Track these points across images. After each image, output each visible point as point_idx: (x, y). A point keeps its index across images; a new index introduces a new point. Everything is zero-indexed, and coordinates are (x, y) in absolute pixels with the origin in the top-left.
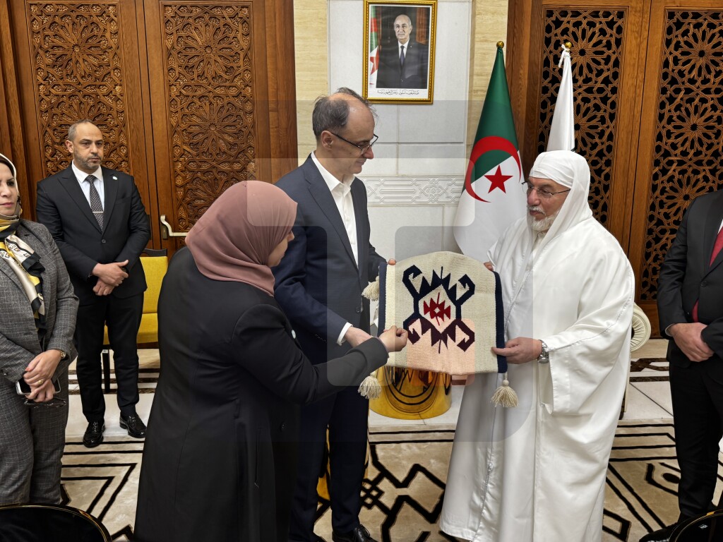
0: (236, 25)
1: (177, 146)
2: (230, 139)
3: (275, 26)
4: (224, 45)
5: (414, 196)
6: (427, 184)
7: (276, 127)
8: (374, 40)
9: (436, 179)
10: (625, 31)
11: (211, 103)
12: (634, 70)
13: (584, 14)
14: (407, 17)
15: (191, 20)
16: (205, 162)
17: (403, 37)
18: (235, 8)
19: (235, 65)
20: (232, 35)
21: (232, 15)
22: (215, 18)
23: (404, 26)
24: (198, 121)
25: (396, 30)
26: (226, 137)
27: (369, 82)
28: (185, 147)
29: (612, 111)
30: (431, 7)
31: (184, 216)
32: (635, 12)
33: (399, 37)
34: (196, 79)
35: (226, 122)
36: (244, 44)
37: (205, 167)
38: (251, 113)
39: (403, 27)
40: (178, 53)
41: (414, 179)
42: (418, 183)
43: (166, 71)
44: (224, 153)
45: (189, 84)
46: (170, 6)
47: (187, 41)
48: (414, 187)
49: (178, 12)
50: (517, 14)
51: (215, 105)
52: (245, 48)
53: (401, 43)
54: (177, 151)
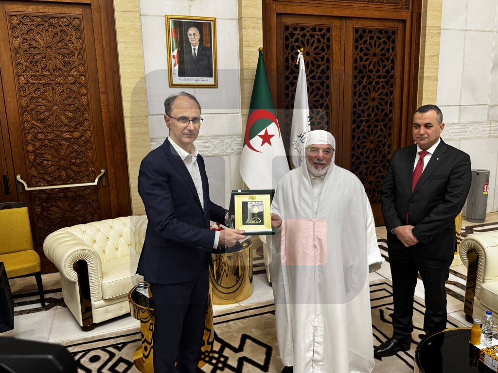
0: (69, 31)
1: (27, 121)
2: (70, 115)
3: (102, 33)
4: (61, 46)
5: (210, 150)
6: (218, 141)
7: (106, 105)
8: (174, 44)
9: (224, 138)
10: (331, 40)
11: (53, 89)
12: (338, 64)
13: (307, 29)
14: (196, 29)
15: (33, 27)
16: (51, 132)
17: (195, 42)
18: (68, 18)
19: (71, 61)
20: (68, 38)
21: (67, 23)
22: (53, 26)
23: (194, 35)
24: (44, 102)
25: (190, 37)
26: (67, 113)
27: (173, 73)
28: (34, 122)
29: (327, 91)
30: (212, 22)
31: (35, 174)
32: (337, 28)
33: (192, 42)
34: (40, 71)
35: (67, 102)
36: (78, 45)
37: (50, 136)
38: (85, 95)
40: (24, 52)
41: (209, 138)
42: (212, 141)
43: (14, 64)
44: (66, 125)
45: (35, 74)
46: (15, 16)
47: (31, 42)
48: (209, 144)
49: (22, 20)
50: (267, 29)
51: (57, 90)
52: (78, 48)
53: (194, 46)
54: (27, 126)
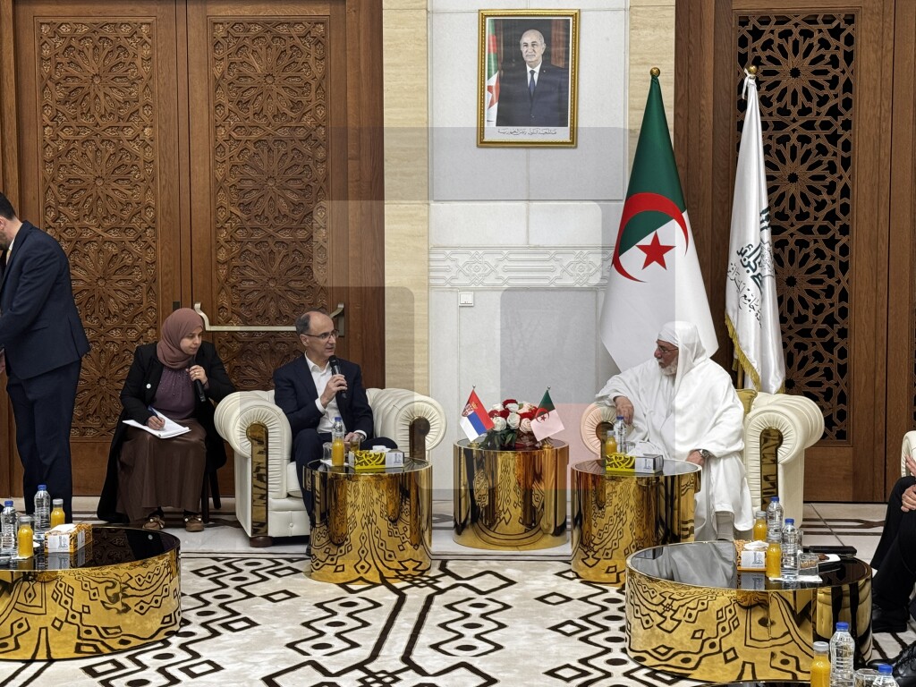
0: (306, 45)
1: (221, 207)
2: (294, 198)
3: (359, 48)
4: (290, 73)
5: (552, 276)
6: (572, 258)
7: (357, 181)
8: (493, 64)
9: (585, 252)
10: (858, 41)
11: (270, 150)
13: (795, 20)
14: (538, 33)
15: (247, 42)
16: (258, 229)
17: (534, 59)
18: (306, 24)
19: (304, 99)
20: (301, 60)
21: (303, 33)
22: (280, 38)
23: (533, 44)
24: (253, 174)
25: (524, 49)
26: (289, 194)
27: (486, 120)
28: (233, 209)
29: (846, 155)
30: (571, 19)
31: (226, 304)
32: (872, 14)
34: (251, 117)
35: (290, 174)
36: (318, 70)
37: (258, 236)
38: (323, 161)
39: (532, 46)
40: (229, 84)
41: (553, 252)
42: (558, 257)
43: (212, 107)
44: (285, 216)
45: (242, 124)
46: (221, 24)
47: (241, 69)
48: (553, 263)
49: (231, 31)
51: (276, 151)
52: (318, 76)
53: (531, 67)
54: (222, 215)
